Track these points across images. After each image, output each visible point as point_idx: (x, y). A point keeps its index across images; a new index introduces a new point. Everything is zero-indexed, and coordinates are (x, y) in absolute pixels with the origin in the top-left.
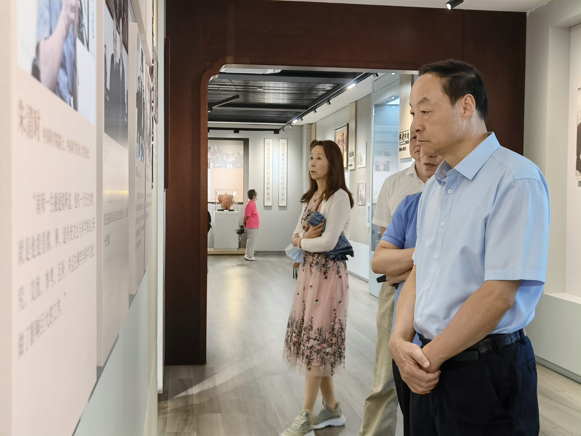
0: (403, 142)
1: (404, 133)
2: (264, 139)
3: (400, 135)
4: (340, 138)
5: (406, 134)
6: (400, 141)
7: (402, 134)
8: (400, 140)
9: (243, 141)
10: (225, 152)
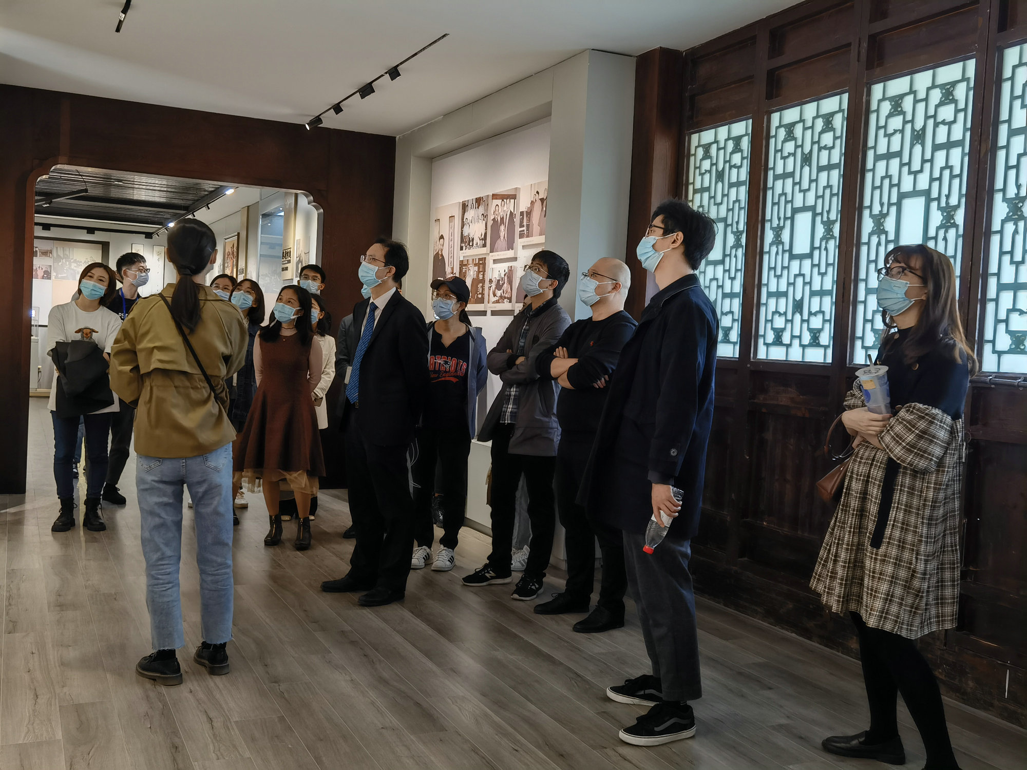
0: (285, 261)
1: (287, 251)
2: (132, 244)
3: (283, 252)
4: (230, 251)
5: (288, 253)
6: (283, 260)
7: (285, 251)
8: (283, 258)
9: (101, 245)
10: (74, 258)
